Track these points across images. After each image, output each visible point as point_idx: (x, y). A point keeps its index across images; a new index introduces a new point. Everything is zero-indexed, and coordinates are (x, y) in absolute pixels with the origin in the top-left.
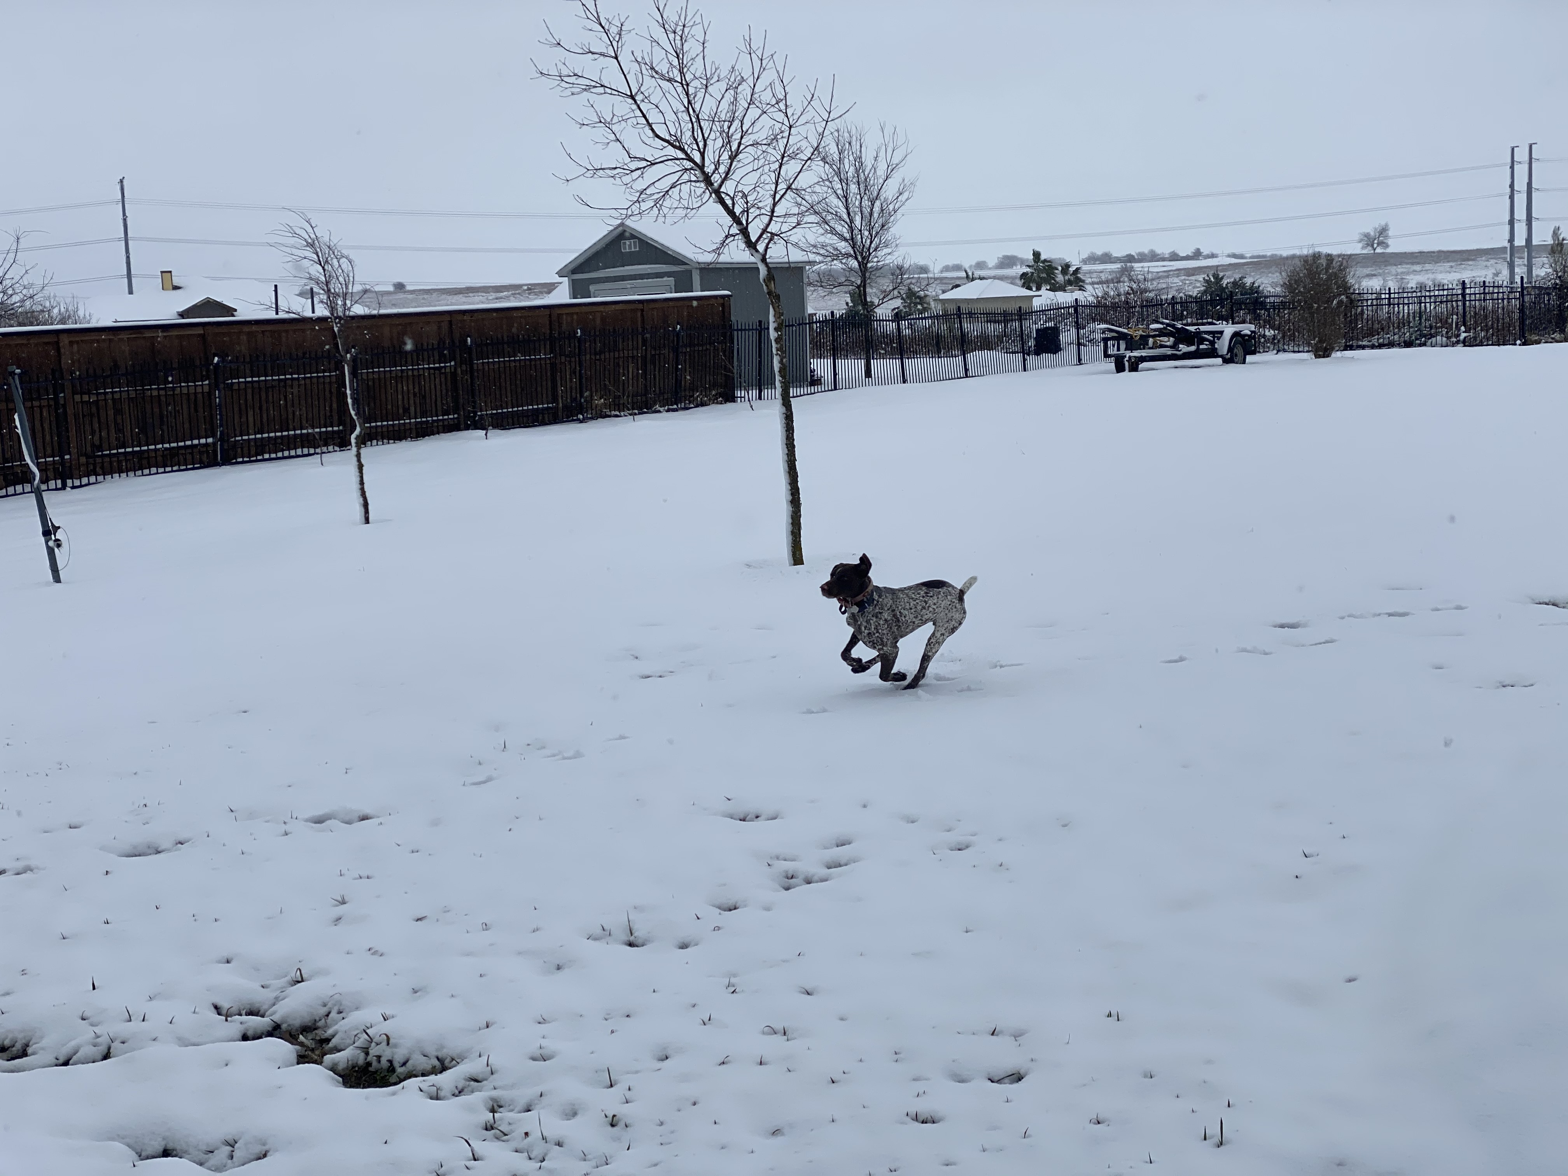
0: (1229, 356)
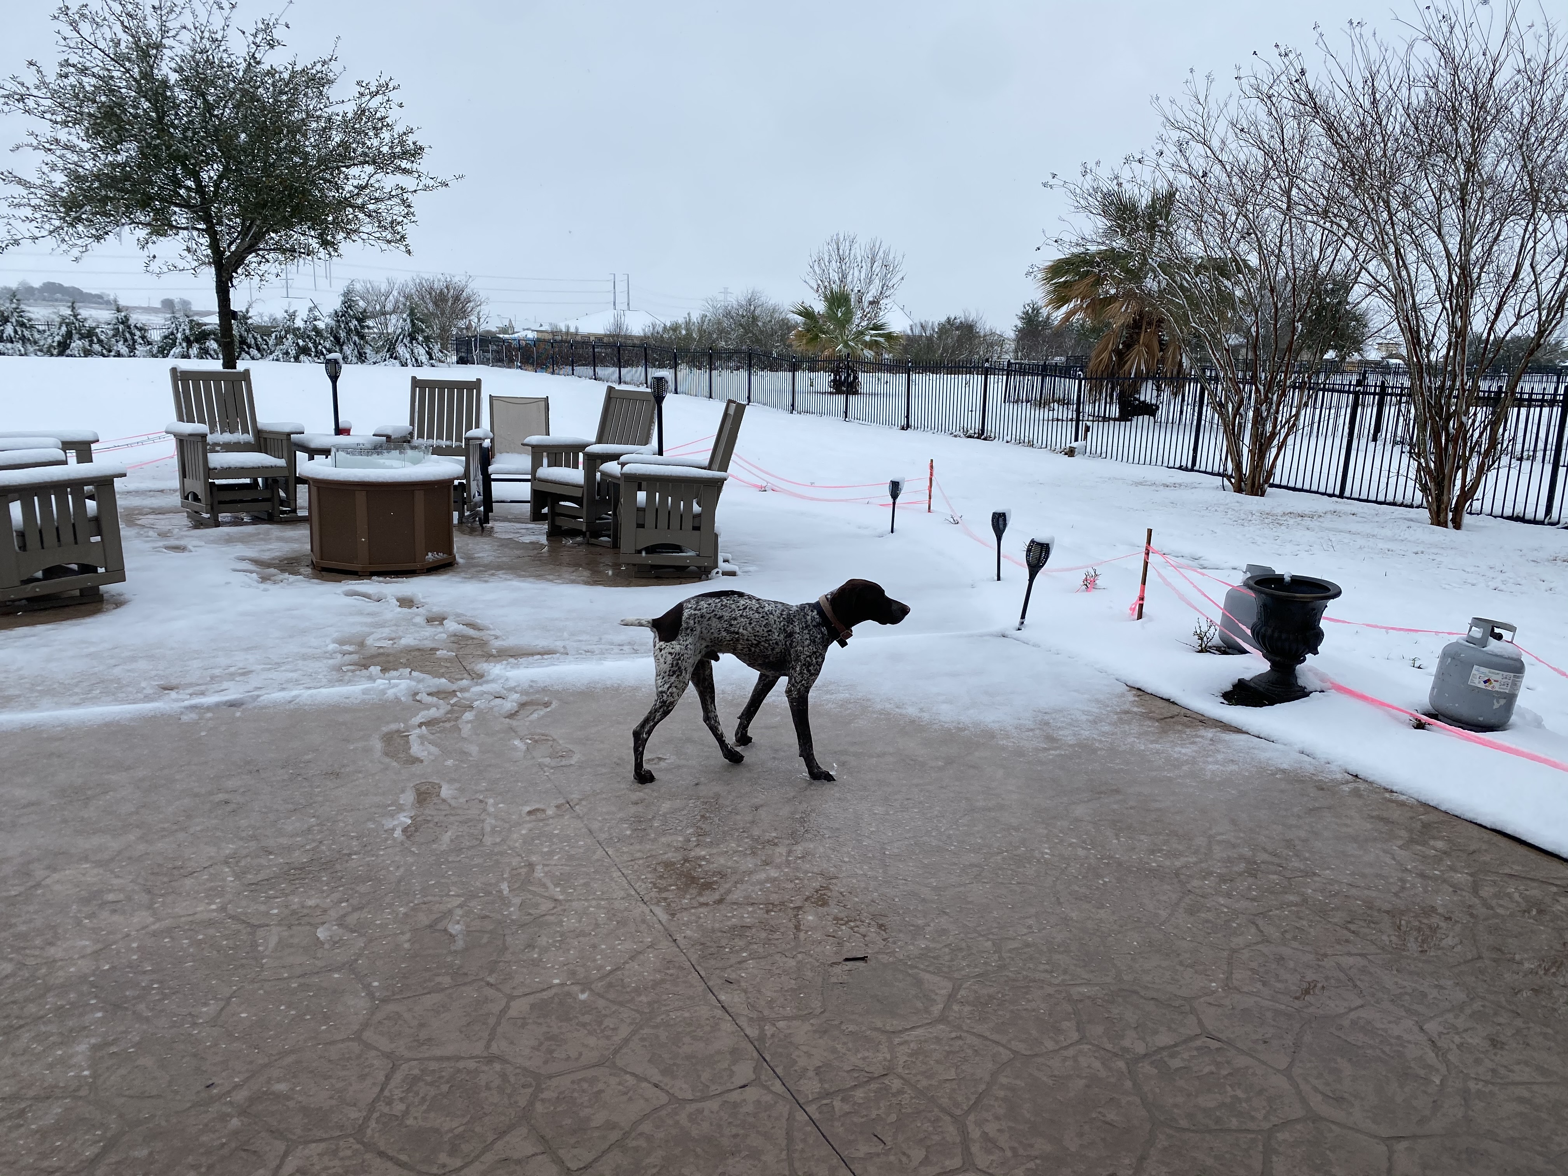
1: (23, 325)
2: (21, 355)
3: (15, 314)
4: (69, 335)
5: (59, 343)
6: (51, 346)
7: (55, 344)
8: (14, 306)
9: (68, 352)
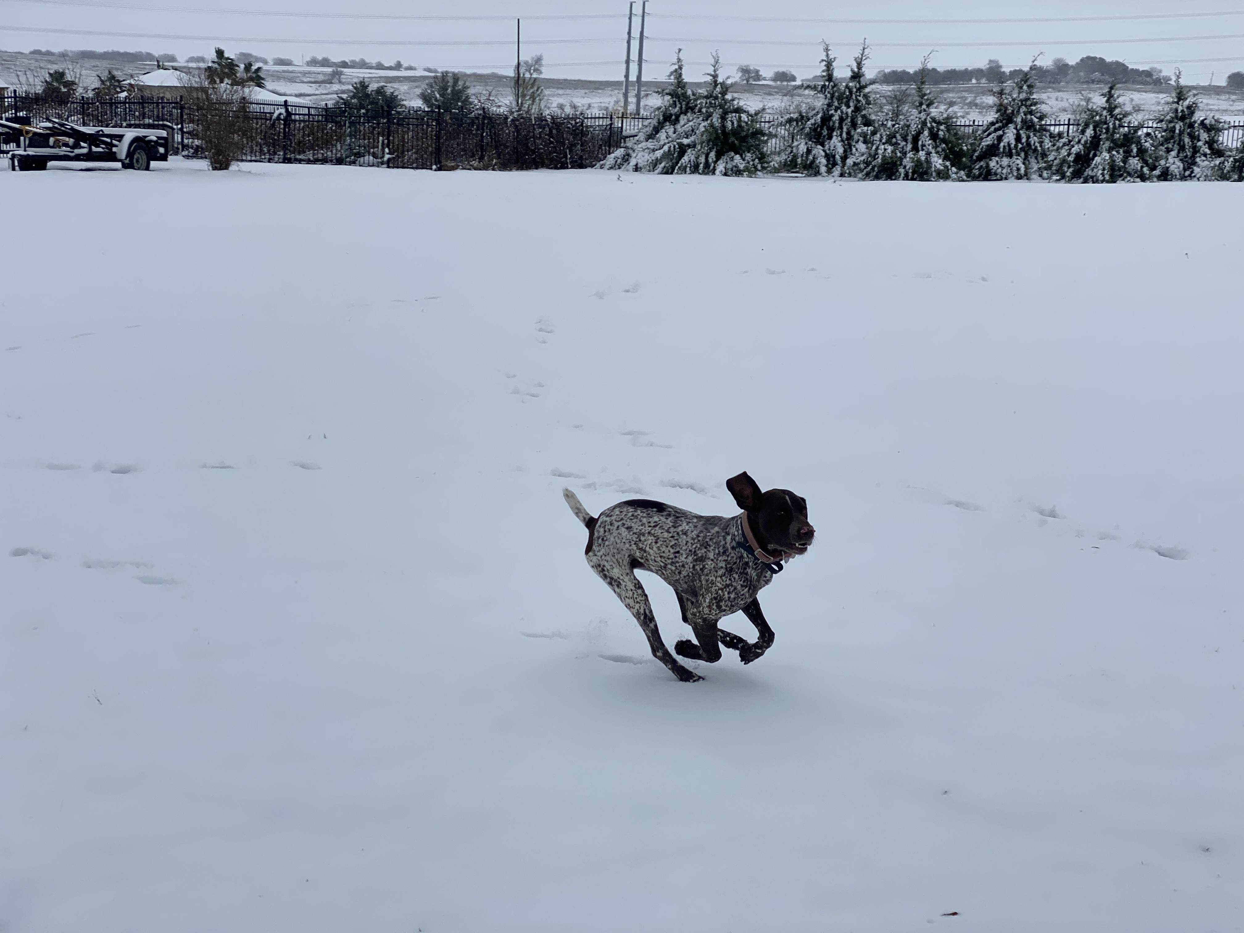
0: (127, 161)
1: (1029, 126)
2: (1019, 177)
3: (1023, 109)
4: (1094, 145)
5: (1078, 156)
6: (1064, 161)
7: (1071, 158)
8: (1023, 96)
9: (1088, 172)
